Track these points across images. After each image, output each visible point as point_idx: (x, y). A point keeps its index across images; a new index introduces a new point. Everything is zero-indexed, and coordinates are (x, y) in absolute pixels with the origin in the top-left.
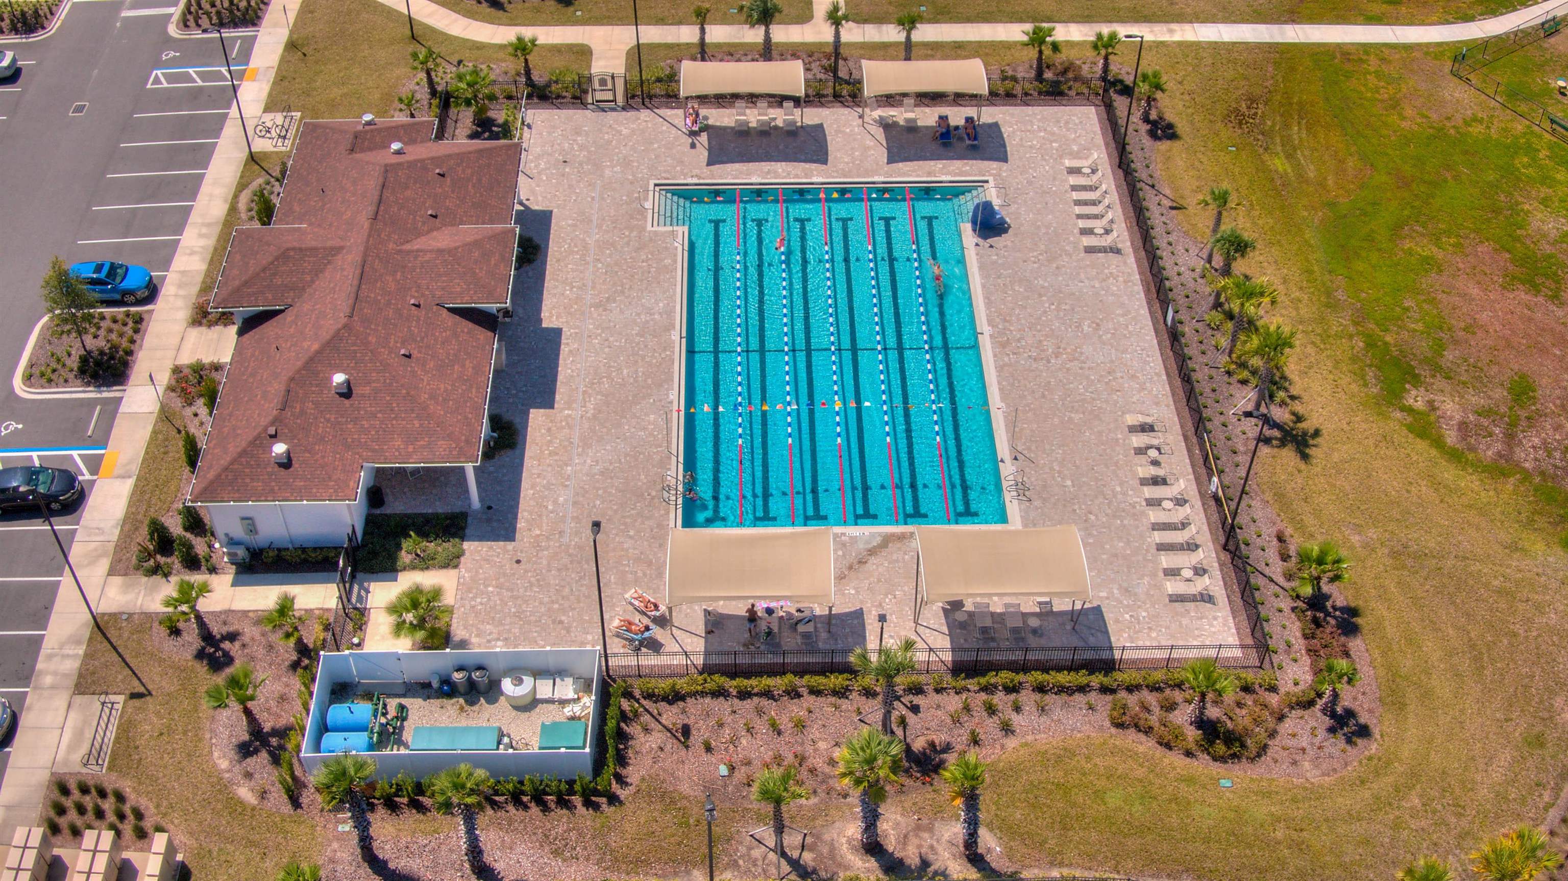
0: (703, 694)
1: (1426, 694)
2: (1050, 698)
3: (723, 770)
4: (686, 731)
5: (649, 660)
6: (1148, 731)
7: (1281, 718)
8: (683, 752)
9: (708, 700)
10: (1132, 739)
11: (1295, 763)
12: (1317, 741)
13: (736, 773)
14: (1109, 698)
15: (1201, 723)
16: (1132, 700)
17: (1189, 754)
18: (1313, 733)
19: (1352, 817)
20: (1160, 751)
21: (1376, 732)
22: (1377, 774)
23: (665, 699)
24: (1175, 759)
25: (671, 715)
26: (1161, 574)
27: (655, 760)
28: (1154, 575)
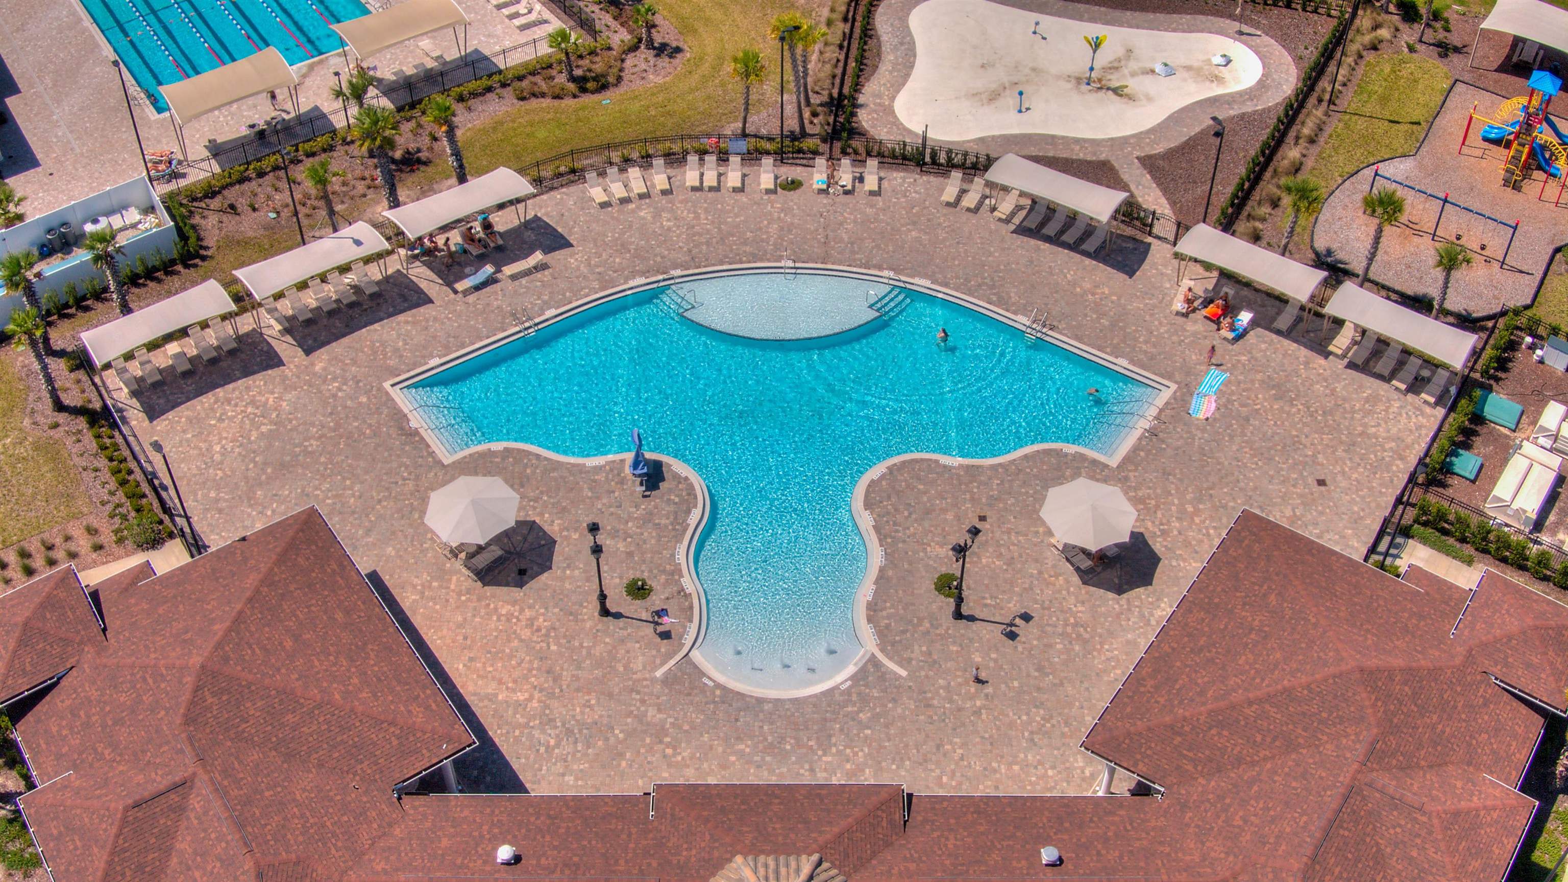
0: (232, 185)
1: (707, 21)
2: (471, 102)
3: (273, 215)
4: (232, 207)
5: (182, 183)
6: (543, 95)
7: (623, 61)
8: (237, 217)
9: (237, 187)
10: (534, 103)
11: (643, 78)
12: (652, 63)
13: (282, 214)
14: (508, 89)
15: (573, 79)
16: (525, 84)
17: (575, 96)
18: (647, 60)
19: (692, 91)
20: (556, 102)
21: (686, 47)
22: (697, 66)
23: (206, 196)
24: (568, 102)
25: (215, 203)
26: (507, 20)
27: (220, 229)
28: (502, 22)
